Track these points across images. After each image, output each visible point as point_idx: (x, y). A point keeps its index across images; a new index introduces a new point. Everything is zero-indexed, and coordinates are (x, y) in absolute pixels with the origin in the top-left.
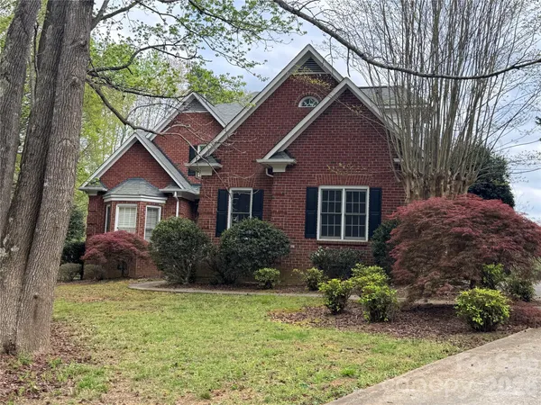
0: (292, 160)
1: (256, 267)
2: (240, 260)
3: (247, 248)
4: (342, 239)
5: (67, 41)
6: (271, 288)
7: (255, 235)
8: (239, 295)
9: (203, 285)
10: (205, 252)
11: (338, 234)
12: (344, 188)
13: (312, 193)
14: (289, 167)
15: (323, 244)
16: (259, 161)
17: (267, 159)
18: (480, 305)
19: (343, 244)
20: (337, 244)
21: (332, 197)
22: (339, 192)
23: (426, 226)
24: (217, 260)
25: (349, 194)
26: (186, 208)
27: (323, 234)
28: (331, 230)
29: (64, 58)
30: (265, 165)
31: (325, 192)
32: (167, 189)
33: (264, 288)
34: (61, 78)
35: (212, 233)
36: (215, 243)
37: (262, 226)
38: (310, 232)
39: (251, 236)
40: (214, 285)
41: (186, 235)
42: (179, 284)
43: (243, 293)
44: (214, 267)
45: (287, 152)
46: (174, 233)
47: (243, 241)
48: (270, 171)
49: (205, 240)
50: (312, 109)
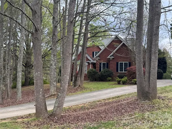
0: (113, 57)
1: (107, 77)
2: (104, 76)
3: (105, 74)
4: (123, 72)
5: (84, 52)
6: (110, 81)
7: (107, 72)
8: (104, 82)
9: (97, 81)
10: (98, 75)
11: (123, 71)
12: (124, 62)
13: (117, 63)
14: (113, 58)
15: (120, 73)
16: (107, 57)
17: (109, 57)
18: (134, 81)
19: (124, 73)
20: (122, 73)
21: (121, 64)
22: (123, 63)
23: (130, 71)
24: (100, 76)
25: (124, 63)
26: (92, 65)
27: (120, 71)
28: (121, 70)
29: (84, 54)
30: (108, 58)
31: (120, 63)
32: (88, 62)
33: (109, 81)
34: (84, 57)
35: (99, 71)
36: (100, 73)
37: (108, 70)
38: (117, 71)
39: (106, 72)
40: (100, 81)
41: (94, 72)
42: (93, 81)
43: (105, 82)
44: (99, 78)
45: (112, 55)
46: (92, 71)
47: (105, 73)
48: (109, 59)
49: (97, 73)
50: (117, 47)
